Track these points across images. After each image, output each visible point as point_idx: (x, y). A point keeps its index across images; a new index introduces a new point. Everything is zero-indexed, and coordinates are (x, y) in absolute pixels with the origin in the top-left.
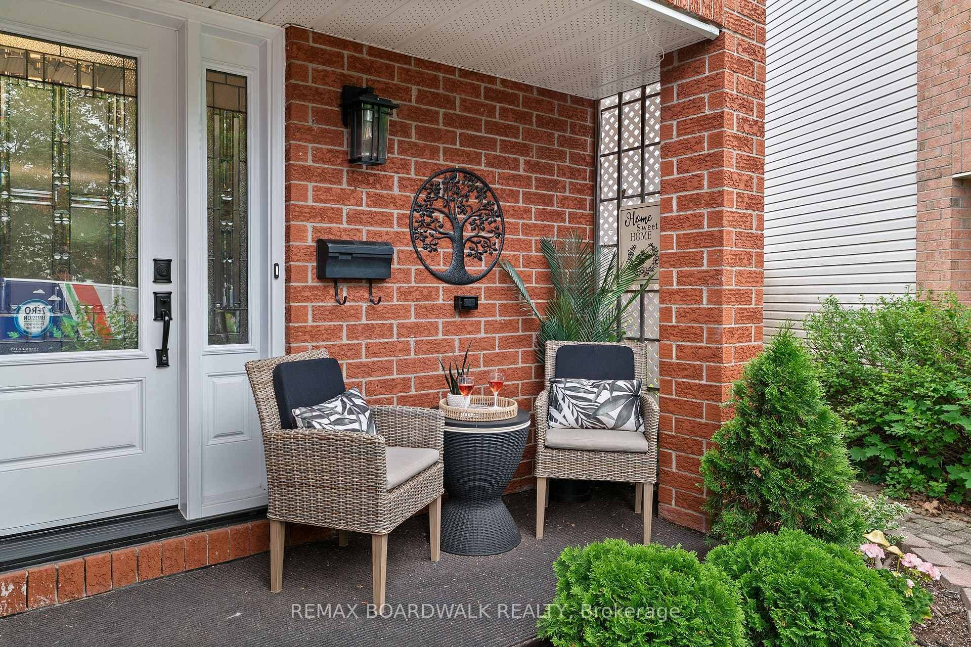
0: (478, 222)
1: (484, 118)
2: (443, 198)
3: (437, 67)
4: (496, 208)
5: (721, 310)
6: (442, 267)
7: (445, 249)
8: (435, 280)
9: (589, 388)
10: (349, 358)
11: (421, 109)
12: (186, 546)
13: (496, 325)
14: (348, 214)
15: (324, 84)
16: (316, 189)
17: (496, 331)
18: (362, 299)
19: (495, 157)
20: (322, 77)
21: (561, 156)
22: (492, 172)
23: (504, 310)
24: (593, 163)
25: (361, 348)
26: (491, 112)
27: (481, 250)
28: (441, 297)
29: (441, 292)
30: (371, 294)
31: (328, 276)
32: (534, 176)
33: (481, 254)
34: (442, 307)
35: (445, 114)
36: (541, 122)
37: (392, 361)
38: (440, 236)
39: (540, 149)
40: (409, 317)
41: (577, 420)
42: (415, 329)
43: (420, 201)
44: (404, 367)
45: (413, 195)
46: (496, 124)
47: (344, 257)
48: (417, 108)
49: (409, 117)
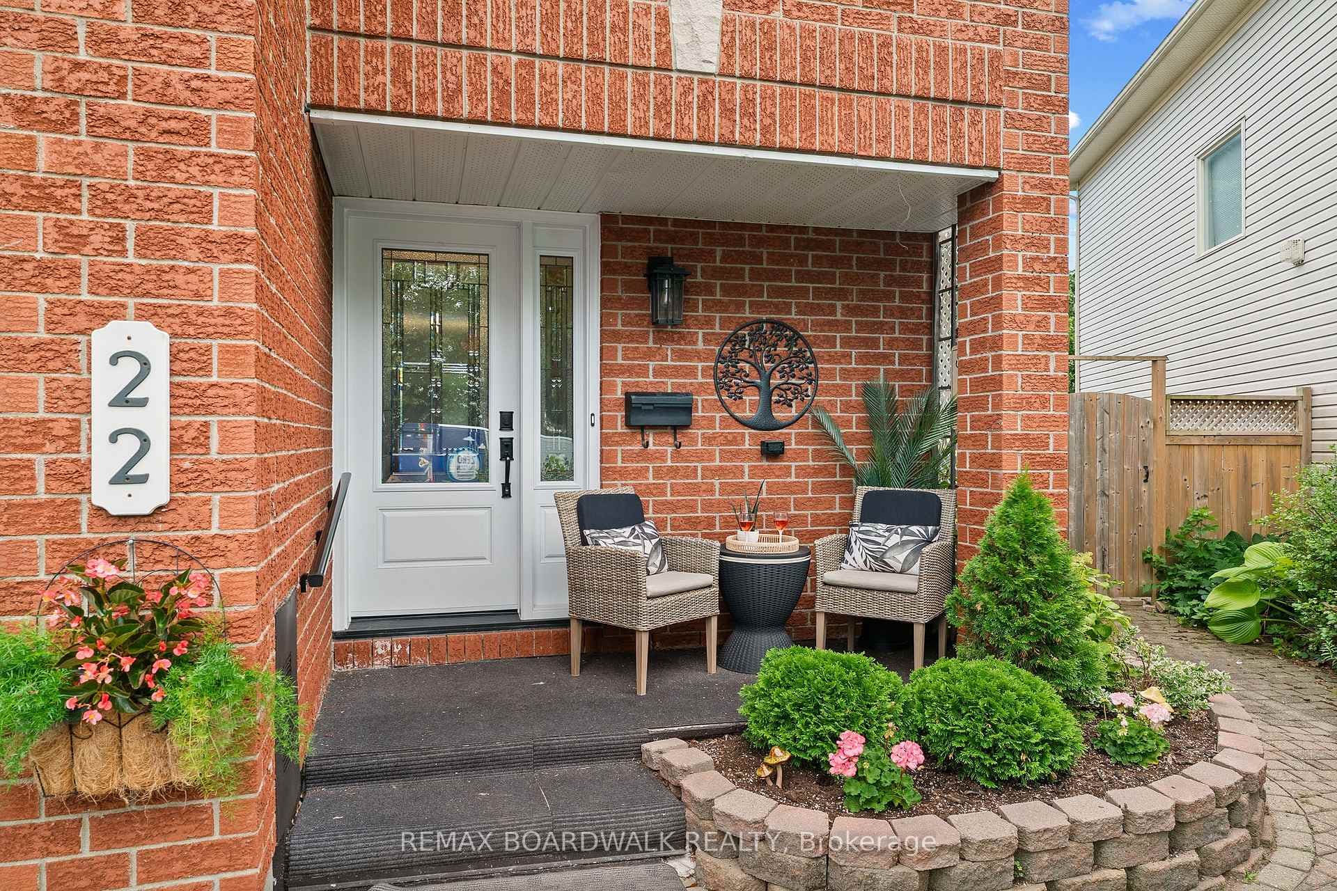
0: (788, 370)
1: (793, 268)
2: (748, 349)
3: (743, 226)
4: (809, 354)
5: (1001, 456)
6: (748, 414)
7: (751, 397)
8: (741, 426)
9: (881, 532)
10: (654, 496)
11: (726, 268)
12: (518, 638)
13: (808, 470)
14: (654, 369)
15: (631, 258)
16: (625, 349)
17: (809, 475)
18: (667, 444)
19: (807, 305)
20: (629, 252)
21: (889, 296)
22: (804, 320)
23: (818, 455)
24: (931, 299)
25: (666, 487)
26: (802, 261)
27: (790, 396)
28: (747, 442)
29: (747, 437)
30: (675, 439)
31: (633, 424)
32: (854, 319)
33: (792, 400)
34: (746, 452)
35: (752, 270)
36: (862, 263)
37: (697, 500)
38: (746, 384)
39: (861, 292)
40: (714, 460)
41: (865, 562)
42: (720, 472)
43: (725, 353)
44: (708, 506)
45: (717, 349)
46: (808, 272)
47: (647, 407)
48: (721, 268)
49: (713, 277)
